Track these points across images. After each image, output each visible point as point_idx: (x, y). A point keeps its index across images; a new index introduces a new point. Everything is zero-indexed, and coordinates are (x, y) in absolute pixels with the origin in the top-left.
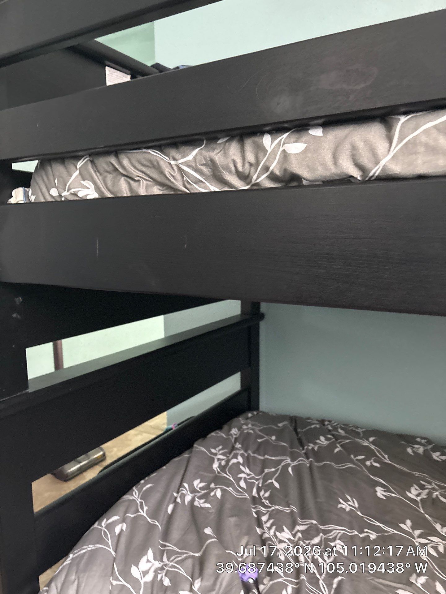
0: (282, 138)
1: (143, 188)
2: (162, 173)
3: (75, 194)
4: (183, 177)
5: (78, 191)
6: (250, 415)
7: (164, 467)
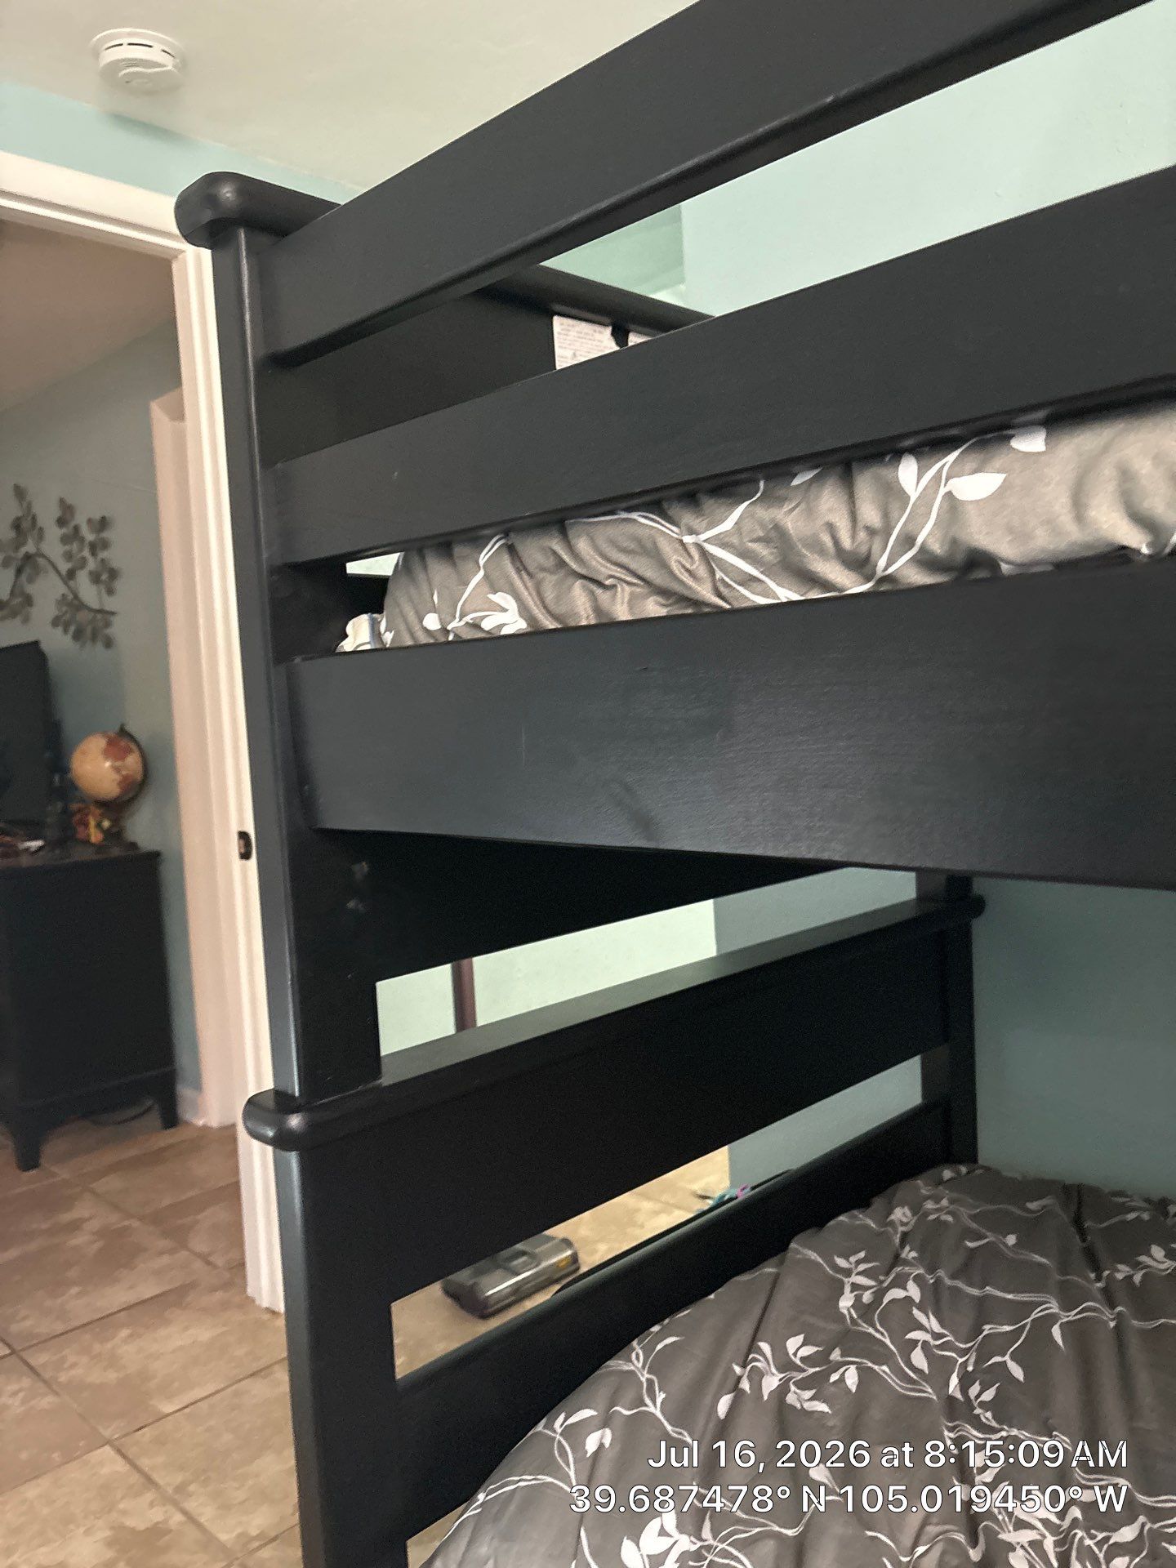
0: (944, 465)
1: (623, 603)
2: (664, 565)
3: (476, 626)
4: (712, 573)
5: (483, 618)
6: (947, 1174)
7: (712, 1296)
